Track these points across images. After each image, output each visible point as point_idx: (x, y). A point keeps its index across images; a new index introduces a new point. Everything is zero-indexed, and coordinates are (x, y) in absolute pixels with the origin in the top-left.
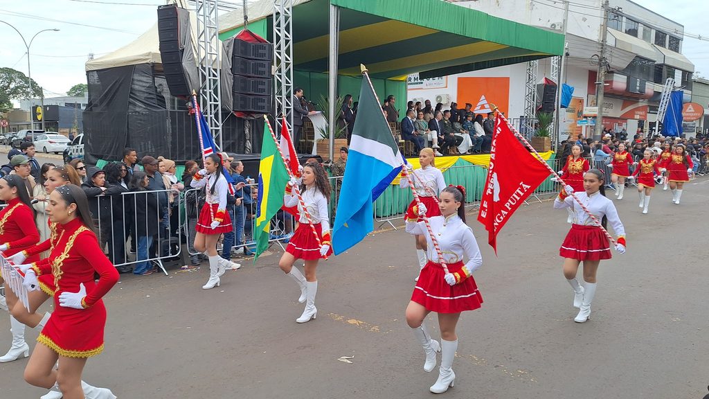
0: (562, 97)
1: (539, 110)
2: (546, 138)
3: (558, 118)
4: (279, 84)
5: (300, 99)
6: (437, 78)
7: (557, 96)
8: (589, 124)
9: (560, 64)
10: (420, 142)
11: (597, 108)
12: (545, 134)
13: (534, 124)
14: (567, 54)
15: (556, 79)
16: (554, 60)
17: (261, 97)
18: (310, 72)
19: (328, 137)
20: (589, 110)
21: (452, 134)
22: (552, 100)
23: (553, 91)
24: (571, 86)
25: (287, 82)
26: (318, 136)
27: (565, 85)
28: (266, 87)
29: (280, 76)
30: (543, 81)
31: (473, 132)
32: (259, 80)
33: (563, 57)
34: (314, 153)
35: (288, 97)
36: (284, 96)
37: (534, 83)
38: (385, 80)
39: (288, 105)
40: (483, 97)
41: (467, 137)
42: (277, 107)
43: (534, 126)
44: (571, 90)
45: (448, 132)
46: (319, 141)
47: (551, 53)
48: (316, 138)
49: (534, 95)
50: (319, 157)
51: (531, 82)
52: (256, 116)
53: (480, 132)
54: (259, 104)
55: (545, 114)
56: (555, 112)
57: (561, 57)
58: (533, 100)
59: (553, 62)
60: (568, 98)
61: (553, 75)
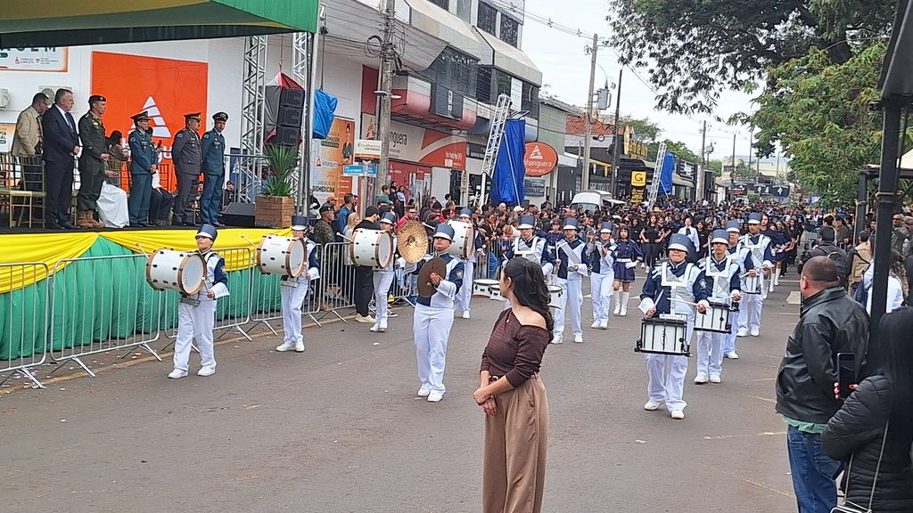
0: (315, 117)
1: (271, 142)
2: (283, 198)
3: (307, 159)
6: (42, 49)
7: (305, 114)
8: (366, 174)
9: (310, 50)
11: (379, 143)
12: (282, 190)
13: (260, 169)
14: (324, 31)
15: (304, 77)
16: (298, 40)
20: (363, 147)
22: (296, 121)
23: (298, 102)
24: (331, 97)
27: (320, 91)
30: (276, 81)
33: (316, 36)
37: (260, 83)
40: (150, 102)
43: (260, 174)
44: (332, 104)
47: (293, 25)
49: (260, 107)
51: (253, 79)
55: (283, 150)
56: (303, 145)
57: (313, 35)
58: (259, 119)
59: (297, 43)
60: (326, 117)
61: (297, 68)
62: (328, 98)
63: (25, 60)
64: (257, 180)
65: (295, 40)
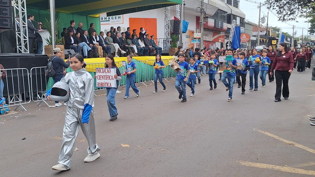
0: (183, 26)
1: (172, 34)
2: (176, 48)
3: (181, 38)
4: (17, 11)
5: (32, 21)
6: (117, 16)
7: (180, 27)
8: (197, 42)
10: (108, 49)
11: (200, 34)
12: (175, 46)
13: (170, 42)
14: (184, 4)
15: (180, 17)
16: (178, 7)
17: (5, 18)
18: (39, 9)
19: (51, 44)
20: (197, 35)
21: (127, 46)
22: (178, 29)
23: (178, 24)
24: (187, 22)
25: (22, 10)
26: (45, 43)
27: (184, 21)
28: (8, 12)
29: (18, 6)
30: (173, 18)
31: (138, 45)
32: (4, 8)
33: (182, 5)
34: (43, 53)
35: (24, 19)
36: (21, 19)
37: (169, 19)
38: (87, 16)
39: (24, 24)
40: (143, 29)
41: (135, 47)
42: (16, 26)
44: (187, 24)
45: (124, 44)
46: (46, 46)
47: (176, 3)
48: (44, 45)
49: (169, 26)
50: (46, 55)
51: (167, 18)
52: (2, 31)
53: (142, 45)
54: (4, 23)
56: (180, 35)
57: (181, 5)
58: (169, 29)
59: (178, 8)
60: (186, 28)
61: (178, 15)
62: (186, 22)
63: (114, 22)
64: (169, 45)
65: (177, 8)
